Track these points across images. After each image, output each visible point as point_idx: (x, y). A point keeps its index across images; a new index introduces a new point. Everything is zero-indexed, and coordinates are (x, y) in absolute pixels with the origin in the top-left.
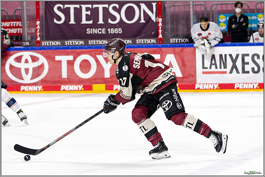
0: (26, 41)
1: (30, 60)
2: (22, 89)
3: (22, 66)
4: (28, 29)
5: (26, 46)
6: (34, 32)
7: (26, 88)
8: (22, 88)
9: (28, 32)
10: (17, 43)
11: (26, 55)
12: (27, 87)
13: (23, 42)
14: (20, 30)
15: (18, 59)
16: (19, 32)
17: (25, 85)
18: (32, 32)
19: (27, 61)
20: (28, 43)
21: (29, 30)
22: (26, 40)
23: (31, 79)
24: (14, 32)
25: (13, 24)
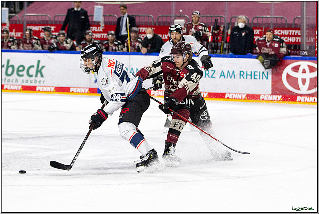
0: (305, 51)
1: (307, 70)
2: (298, 100)
3: (299, 75)
4: (307, 38)
5: (305, 56)
6: (313, 41)
7: (302, 99)
8: (299, 98)
9: (307, 41)
10: (295, 52)
11: (304, 64)
12: (304, 97)
13: (302, 52)
14: (299, 39)
15: (296, 69)
16: (297, 41)
17: (301, 95)
18: (311, 41)
19: (304, 71)
20: (306, 53)
21: (308, 40)
22: (305, 49)
23: (308, 90)
24: (293, 41)
25: (292, 32)
